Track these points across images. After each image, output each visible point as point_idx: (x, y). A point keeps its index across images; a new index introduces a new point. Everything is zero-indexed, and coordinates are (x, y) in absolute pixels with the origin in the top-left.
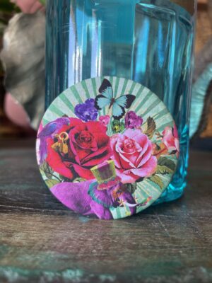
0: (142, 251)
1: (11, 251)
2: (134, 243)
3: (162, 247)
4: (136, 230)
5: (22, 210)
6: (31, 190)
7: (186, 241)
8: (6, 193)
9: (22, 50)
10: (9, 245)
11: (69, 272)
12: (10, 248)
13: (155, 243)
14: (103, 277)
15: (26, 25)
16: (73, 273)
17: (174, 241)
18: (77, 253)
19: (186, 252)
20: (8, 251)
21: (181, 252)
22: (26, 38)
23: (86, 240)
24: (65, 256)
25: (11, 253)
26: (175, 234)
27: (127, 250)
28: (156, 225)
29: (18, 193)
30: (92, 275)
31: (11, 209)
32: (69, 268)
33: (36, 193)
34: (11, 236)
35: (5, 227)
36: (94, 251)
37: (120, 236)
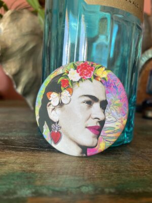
0: (123, 173)
1: (39, 176)
2: (116, 169)
3: (134, 171)
4: (114, 162)
5: (31, 150)
6: (30, 136)
7: (146, 167)
8: (12, 138)
9: (12, 36)
10: (36, 172)
11: (84, 188)
12: (37, 175)
13: (128, 169)
14: (107, 190)
15: (16, 19)
16: (87, 188)
17: (139, 167)
18: (83, 176)
19: (149, 173)
20: (37, 176)
21: (146, 173)
22: (15, 28)
23: (85, 168)
24: (77, 178)
25: (40, 177)
26: (137, 163)
27: (114, 173)
28: (124, 158)
29: (21, 138)
30: (100, 189)
31: (23, 148)
32: (84, 186)
33: (34, 138)
34: (34, 167)
35: (25, 161)
36: (93, 174)
37: (105, 165)
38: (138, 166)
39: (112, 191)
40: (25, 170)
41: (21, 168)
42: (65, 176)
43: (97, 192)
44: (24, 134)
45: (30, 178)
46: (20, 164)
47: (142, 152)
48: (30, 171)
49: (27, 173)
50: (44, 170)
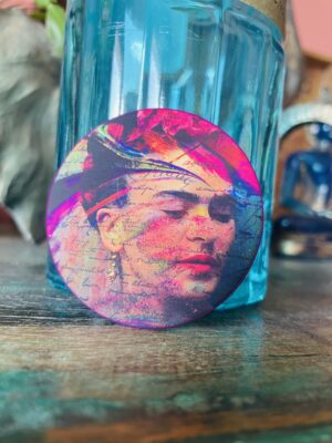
0: (264, 363)
1: (67, 378)
3: (287, 357)
4: (237, 340)
5: (37, 321)
6: (30, 293)
7: (310, 348)
10: (56, 369)
12: (61, 374)
13: (274, 353)
16: (189, 398)
18: (176, 372)
20: (62, 378)
21: (314, 361)
23: (176, 356)
24: (161, 377)
25: (70, 381)
26: (290, 341)
28: (258, 332)
29: (8, 297)
30: (220, 398)
31: (17, 319)
32: (181, 393)
33: (41, 296)
34: (50, 357)
35: (27, 345)
36: (198, 368)
37: (220, 347)
38: (293, 347)
39: (249, 400)
40: (29, 365)
41: (19, 361)
42: (131, 374)
43: (216, 405)
44: (15, 289)
45: (45, 382)
46: (15, 351)
47: (293, 319)
48: (42, 368)
49: (35, 372)
50: (78, 363)
